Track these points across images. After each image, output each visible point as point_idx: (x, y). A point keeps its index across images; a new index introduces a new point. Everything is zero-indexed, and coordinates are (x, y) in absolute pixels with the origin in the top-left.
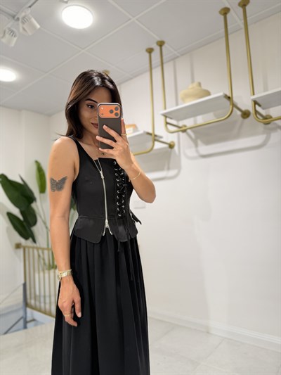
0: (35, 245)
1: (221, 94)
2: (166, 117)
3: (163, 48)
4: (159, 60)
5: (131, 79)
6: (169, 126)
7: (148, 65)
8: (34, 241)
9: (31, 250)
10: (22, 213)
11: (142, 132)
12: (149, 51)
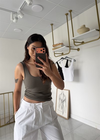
2: (74, 40)
3: (72, 13)
4: (70, 18)
7: (66, 20)
11: (65, 47)
12: (66, 14)
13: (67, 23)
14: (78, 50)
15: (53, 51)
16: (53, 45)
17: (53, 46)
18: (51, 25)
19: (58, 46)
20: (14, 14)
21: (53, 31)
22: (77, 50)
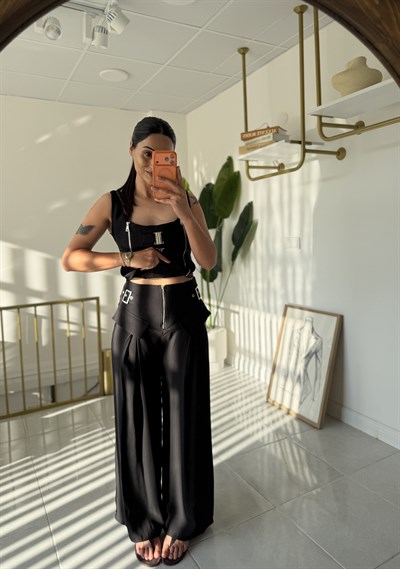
2: (321, 117)
12: (299, 10)
13: (298, 46)
14: (341, 153)
15: (242, 157)
16: (242, 134)
17: (244, 139)
18: (239, 51)
19: (260, 140)
20: (94, 17)
21: (247, 78)
22: (334, 157)
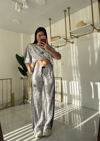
0: (27, 78)
1: (90, 24)
2: (71, 33)
3: (69, 9)
4: (68, 14)
5: (59, 21)
6: (72, 36)
7: (64, 16)
8: (27, 76)
9: (26, 79)
10: (23, 67)
11: (63, 38)
12: (65, 11)
14: (73, 43)
16: (51, 38)
19: (56, 39)
